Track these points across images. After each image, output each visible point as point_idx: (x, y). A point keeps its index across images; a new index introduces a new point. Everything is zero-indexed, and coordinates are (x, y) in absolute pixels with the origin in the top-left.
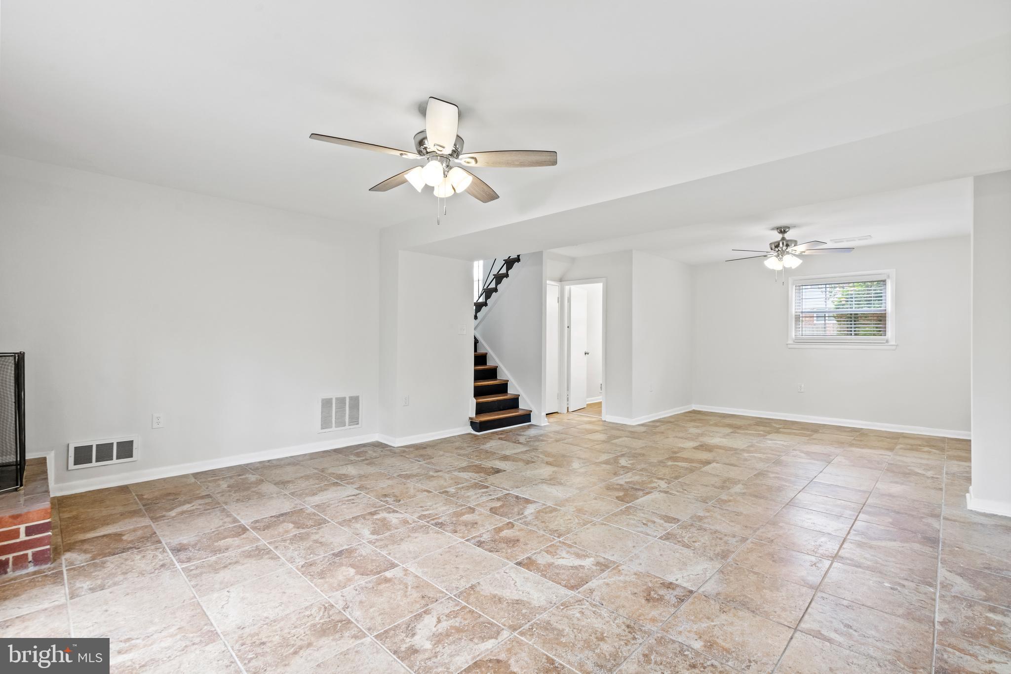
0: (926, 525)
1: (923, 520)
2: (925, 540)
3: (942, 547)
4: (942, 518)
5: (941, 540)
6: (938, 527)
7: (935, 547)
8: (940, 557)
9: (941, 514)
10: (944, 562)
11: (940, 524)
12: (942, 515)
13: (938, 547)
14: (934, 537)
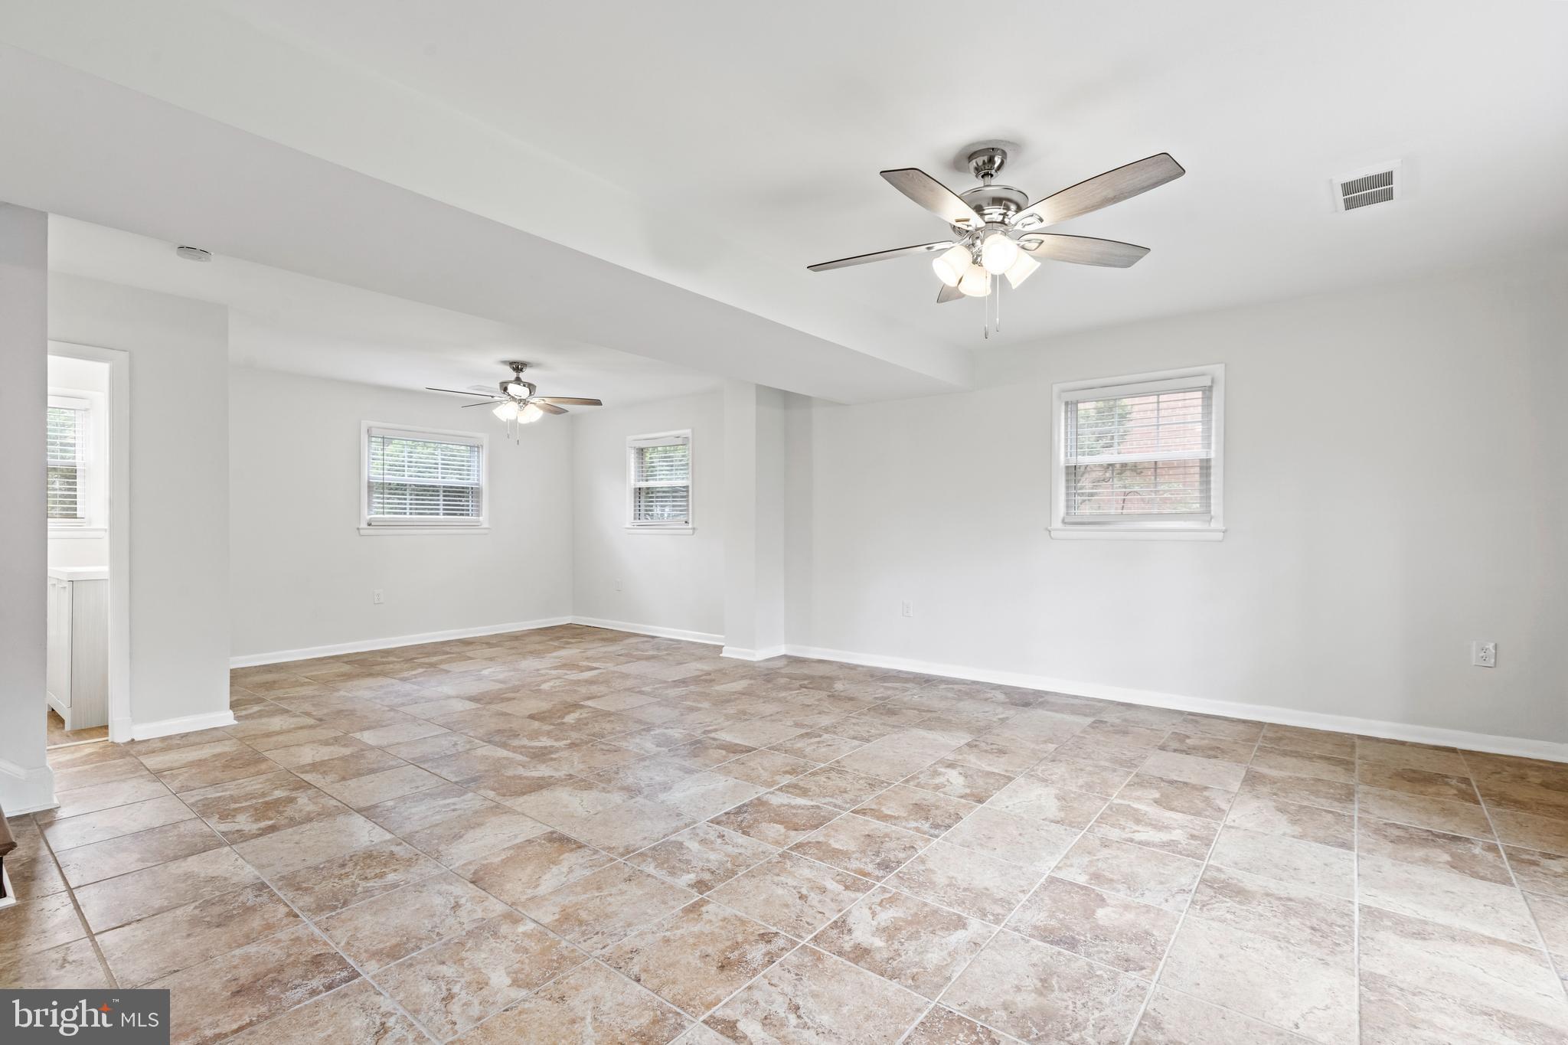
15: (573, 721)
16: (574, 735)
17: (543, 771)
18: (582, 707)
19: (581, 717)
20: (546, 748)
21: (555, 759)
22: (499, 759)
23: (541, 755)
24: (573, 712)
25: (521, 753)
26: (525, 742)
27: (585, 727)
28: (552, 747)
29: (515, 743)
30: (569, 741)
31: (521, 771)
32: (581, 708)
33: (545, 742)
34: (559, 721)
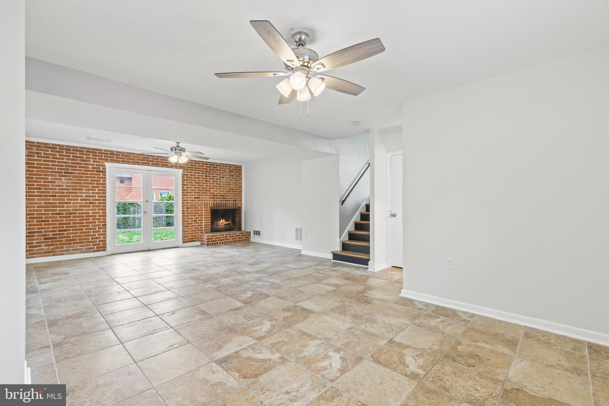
0: (60, 333)
1: (64, 336)
2: (56, 323)
3: (45, 323)
4: (51, 346)
5: (47, 327)
6: (52, 336)
7: (49, 322)
8: (45, 318)
9: (54, 349)
10: (42, 317)
11: (51, 339)
12: (52, 350)
13: (47, 323)
14: (52, 327)
15: (248, 292)
16: (247, 286)
17: (257, 275)
18: (243, 302)
19: (244, 295)
20: (258, 281)
21: (254, 278)
22: (271, 278)
23: (258, 280)
24: (248, 298)
25: (265, 280)
26: (266, 284)
27: (243, 289)
28: (256, 282)
29: (269, 283)
30: (250, 283)
31: (263, 275)
32: (244, 300)
33: (259, 284)
34: (254, 293)
